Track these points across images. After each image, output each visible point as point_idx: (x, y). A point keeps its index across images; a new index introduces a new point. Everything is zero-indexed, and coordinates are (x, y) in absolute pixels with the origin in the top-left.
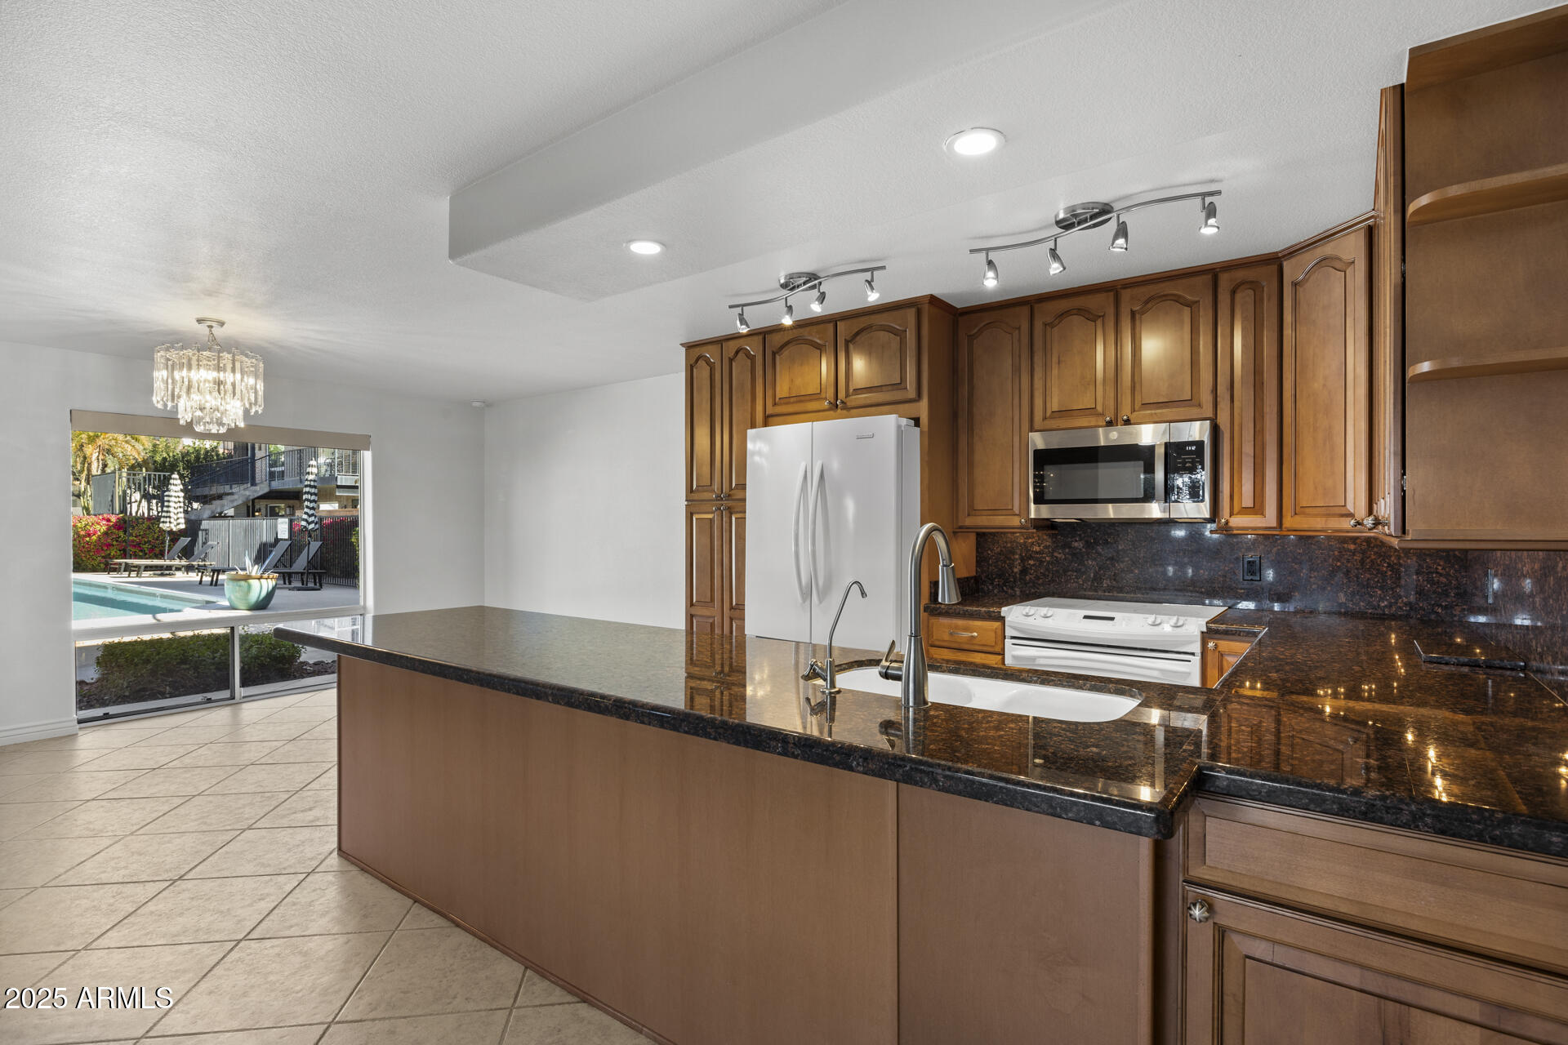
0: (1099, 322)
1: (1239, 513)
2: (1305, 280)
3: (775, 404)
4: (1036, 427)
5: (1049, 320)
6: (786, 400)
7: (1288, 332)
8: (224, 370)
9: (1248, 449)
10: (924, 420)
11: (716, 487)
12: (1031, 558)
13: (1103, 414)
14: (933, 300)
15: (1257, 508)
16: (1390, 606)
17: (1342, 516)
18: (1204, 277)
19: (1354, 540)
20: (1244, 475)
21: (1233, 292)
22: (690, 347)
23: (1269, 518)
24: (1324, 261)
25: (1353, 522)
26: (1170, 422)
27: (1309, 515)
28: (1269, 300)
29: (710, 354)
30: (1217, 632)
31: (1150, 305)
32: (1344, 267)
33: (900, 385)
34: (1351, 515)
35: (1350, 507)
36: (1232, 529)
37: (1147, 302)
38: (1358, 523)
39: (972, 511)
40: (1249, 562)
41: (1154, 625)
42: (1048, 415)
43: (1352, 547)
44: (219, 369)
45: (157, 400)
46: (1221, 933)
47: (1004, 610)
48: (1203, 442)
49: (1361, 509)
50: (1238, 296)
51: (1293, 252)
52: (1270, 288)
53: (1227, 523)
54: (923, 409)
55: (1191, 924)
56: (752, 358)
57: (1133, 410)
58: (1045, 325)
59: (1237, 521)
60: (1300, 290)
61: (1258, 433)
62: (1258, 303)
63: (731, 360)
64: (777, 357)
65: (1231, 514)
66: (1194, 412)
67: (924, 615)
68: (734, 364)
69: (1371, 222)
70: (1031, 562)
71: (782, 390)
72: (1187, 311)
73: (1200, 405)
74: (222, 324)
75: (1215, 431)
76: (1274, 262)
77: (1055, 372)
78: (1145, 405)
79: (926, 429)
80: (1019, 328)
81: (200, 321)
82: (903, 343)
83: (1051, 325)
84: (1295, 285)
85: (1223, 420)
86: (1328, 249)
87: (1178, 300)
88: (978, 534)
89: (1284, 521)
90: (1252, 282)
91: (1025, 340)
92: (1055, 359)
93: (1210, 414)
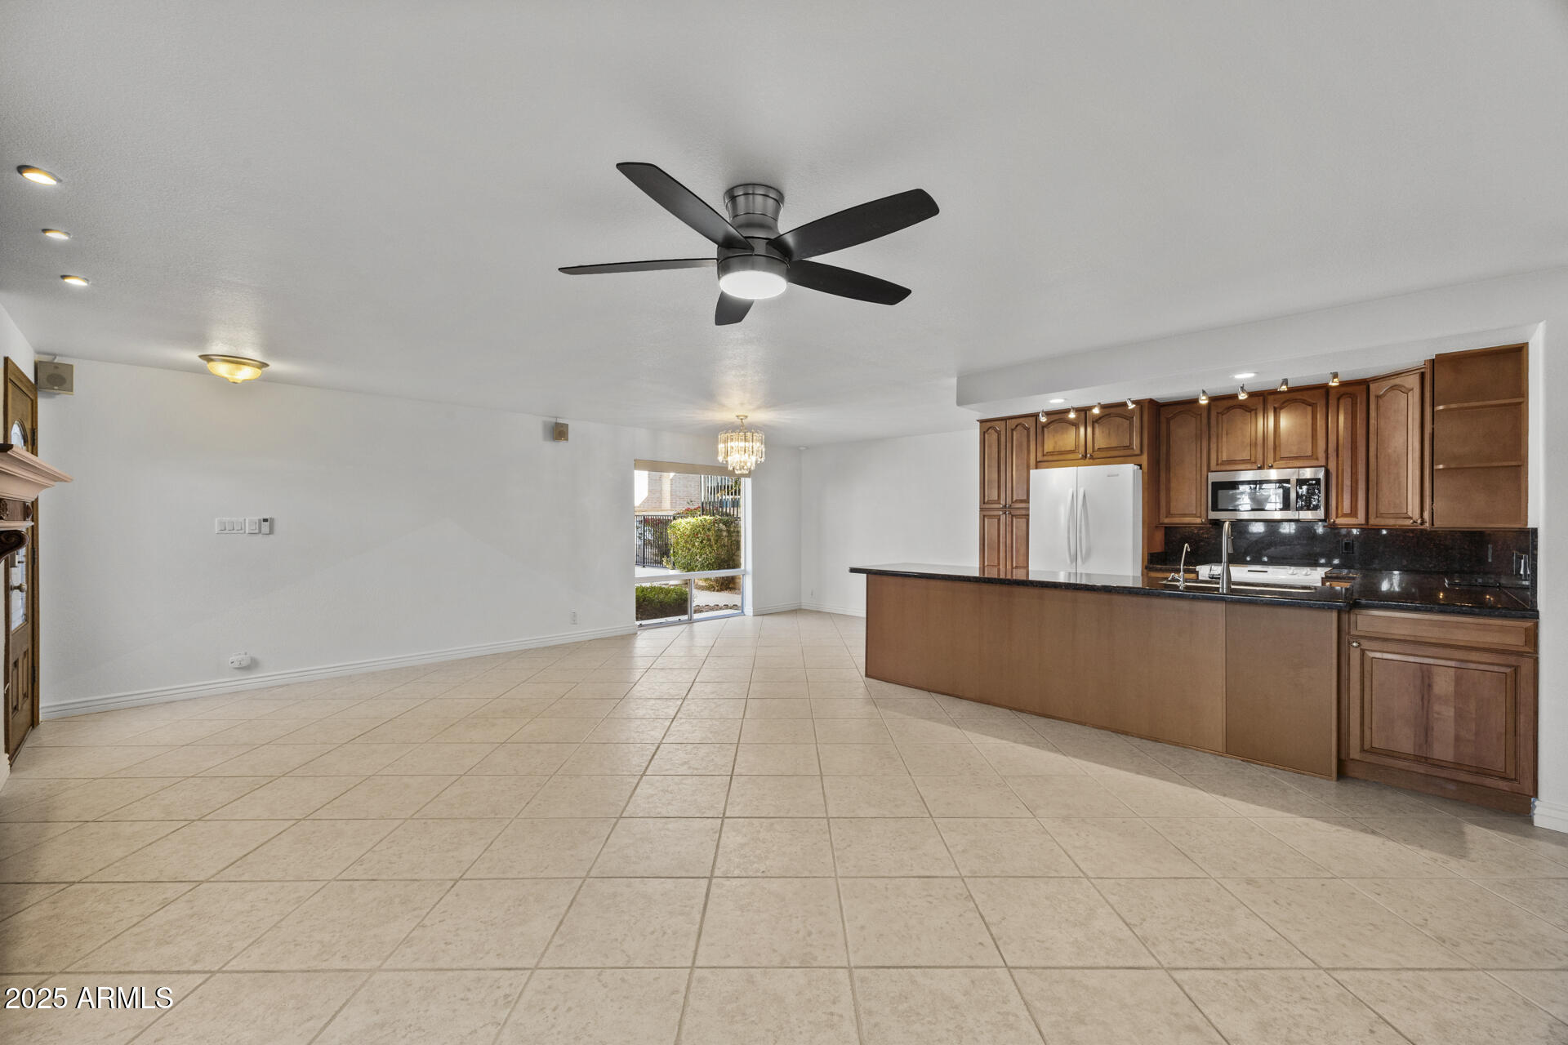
0: (1253, 412)
1: (1342, 516)
2: (1384, 395)
3: (1044, 455)
4: (1212, 469)
5: (1220, 411)
6: (1051, 453)
7: (1372, 421)
8: (749, 441)
9: (1347, 482)
10: (1145, 465)
11: (1003, 502)
12: (1202, 541)
13: (1255, 463)
14: (1151, 401)
15: (1353, 513)
16: (1435, 567)
17: (1405, 518)
18: (1320, 390)
19: (1412, 531)
20: (1345, 497)
21: (1339, 399)
22: (982, 422)
23: (1361, 519)
24: (1394, 388)
25: (1411, 521)
26: (1299, 468)
27: (1383, 517)
28: (1361, 404)
29: (1000, 426)
30: (1331, 578)
31: (1286, 404)
32: (1407, 391)
33: (1129, 447)
34: (1411, 518)
35: (1410, 514)
36: (1337, 524)
37: (1284, 403)
38: (1415, 522)
39: (1169, 515)
40: (1346, 543)
41: (1293, 574)
42: (1219, 462)
43: (1411, 535)
44: (746, 440)
45: (720, 458)
46: (1363, 652)
47: (1198, 568)
48: (1320, 479)
49: (1416, 516)
50: (1342, 401)
51: (1375, 379)
52: (1361, 399)
53: (1334, 521)
54: (1144, 459)
55: (1351, 648)
56: (1028, 429)
57: (1275, 461)
58: (1218, 413)
59: (1340, 521)
60: (1380, 401)
61: (1354, 474)
62: (1354, 405)
63: (1012, 430)
64: (1046, 430)
65: (1337, 517)
66: (1315, 463)
67: (1145, 571)
68: (1015, 433)
69: (1423, 370)
70: (1202, 543)
71: (1049, 446)
72: (1310, 408)
73: (1317, 459)
74: (746, 417)
75: (1327, 473)
76: (1364, 384)
77: (1224, 439)
78: (1282, 459)
79: (1146, 470)
80: (1201, 415)
81: (738, 416)
82: (1131, 424)
83: (1222, 414)
84: (1378, 397)
85: (1332, 466)
86: (1397, 381)
87: (1304, 402)
88: (1166, 527)
89: (1370, 520)
90: (1350, 394)
91: (1205, 421)
92: (1224, 432)
93: (1323, 464)
